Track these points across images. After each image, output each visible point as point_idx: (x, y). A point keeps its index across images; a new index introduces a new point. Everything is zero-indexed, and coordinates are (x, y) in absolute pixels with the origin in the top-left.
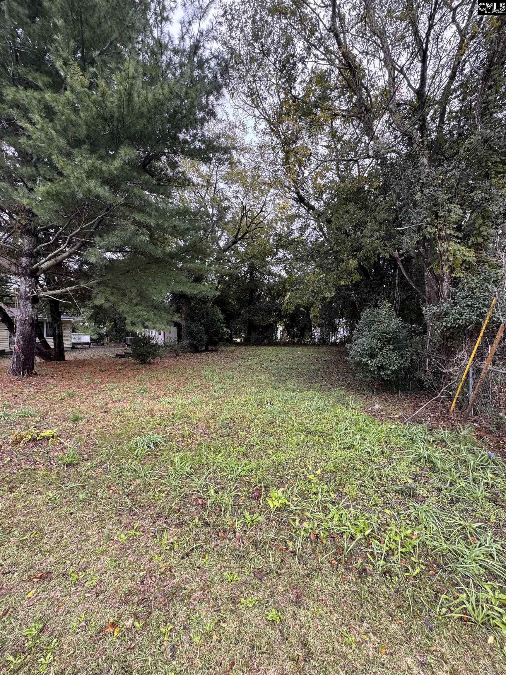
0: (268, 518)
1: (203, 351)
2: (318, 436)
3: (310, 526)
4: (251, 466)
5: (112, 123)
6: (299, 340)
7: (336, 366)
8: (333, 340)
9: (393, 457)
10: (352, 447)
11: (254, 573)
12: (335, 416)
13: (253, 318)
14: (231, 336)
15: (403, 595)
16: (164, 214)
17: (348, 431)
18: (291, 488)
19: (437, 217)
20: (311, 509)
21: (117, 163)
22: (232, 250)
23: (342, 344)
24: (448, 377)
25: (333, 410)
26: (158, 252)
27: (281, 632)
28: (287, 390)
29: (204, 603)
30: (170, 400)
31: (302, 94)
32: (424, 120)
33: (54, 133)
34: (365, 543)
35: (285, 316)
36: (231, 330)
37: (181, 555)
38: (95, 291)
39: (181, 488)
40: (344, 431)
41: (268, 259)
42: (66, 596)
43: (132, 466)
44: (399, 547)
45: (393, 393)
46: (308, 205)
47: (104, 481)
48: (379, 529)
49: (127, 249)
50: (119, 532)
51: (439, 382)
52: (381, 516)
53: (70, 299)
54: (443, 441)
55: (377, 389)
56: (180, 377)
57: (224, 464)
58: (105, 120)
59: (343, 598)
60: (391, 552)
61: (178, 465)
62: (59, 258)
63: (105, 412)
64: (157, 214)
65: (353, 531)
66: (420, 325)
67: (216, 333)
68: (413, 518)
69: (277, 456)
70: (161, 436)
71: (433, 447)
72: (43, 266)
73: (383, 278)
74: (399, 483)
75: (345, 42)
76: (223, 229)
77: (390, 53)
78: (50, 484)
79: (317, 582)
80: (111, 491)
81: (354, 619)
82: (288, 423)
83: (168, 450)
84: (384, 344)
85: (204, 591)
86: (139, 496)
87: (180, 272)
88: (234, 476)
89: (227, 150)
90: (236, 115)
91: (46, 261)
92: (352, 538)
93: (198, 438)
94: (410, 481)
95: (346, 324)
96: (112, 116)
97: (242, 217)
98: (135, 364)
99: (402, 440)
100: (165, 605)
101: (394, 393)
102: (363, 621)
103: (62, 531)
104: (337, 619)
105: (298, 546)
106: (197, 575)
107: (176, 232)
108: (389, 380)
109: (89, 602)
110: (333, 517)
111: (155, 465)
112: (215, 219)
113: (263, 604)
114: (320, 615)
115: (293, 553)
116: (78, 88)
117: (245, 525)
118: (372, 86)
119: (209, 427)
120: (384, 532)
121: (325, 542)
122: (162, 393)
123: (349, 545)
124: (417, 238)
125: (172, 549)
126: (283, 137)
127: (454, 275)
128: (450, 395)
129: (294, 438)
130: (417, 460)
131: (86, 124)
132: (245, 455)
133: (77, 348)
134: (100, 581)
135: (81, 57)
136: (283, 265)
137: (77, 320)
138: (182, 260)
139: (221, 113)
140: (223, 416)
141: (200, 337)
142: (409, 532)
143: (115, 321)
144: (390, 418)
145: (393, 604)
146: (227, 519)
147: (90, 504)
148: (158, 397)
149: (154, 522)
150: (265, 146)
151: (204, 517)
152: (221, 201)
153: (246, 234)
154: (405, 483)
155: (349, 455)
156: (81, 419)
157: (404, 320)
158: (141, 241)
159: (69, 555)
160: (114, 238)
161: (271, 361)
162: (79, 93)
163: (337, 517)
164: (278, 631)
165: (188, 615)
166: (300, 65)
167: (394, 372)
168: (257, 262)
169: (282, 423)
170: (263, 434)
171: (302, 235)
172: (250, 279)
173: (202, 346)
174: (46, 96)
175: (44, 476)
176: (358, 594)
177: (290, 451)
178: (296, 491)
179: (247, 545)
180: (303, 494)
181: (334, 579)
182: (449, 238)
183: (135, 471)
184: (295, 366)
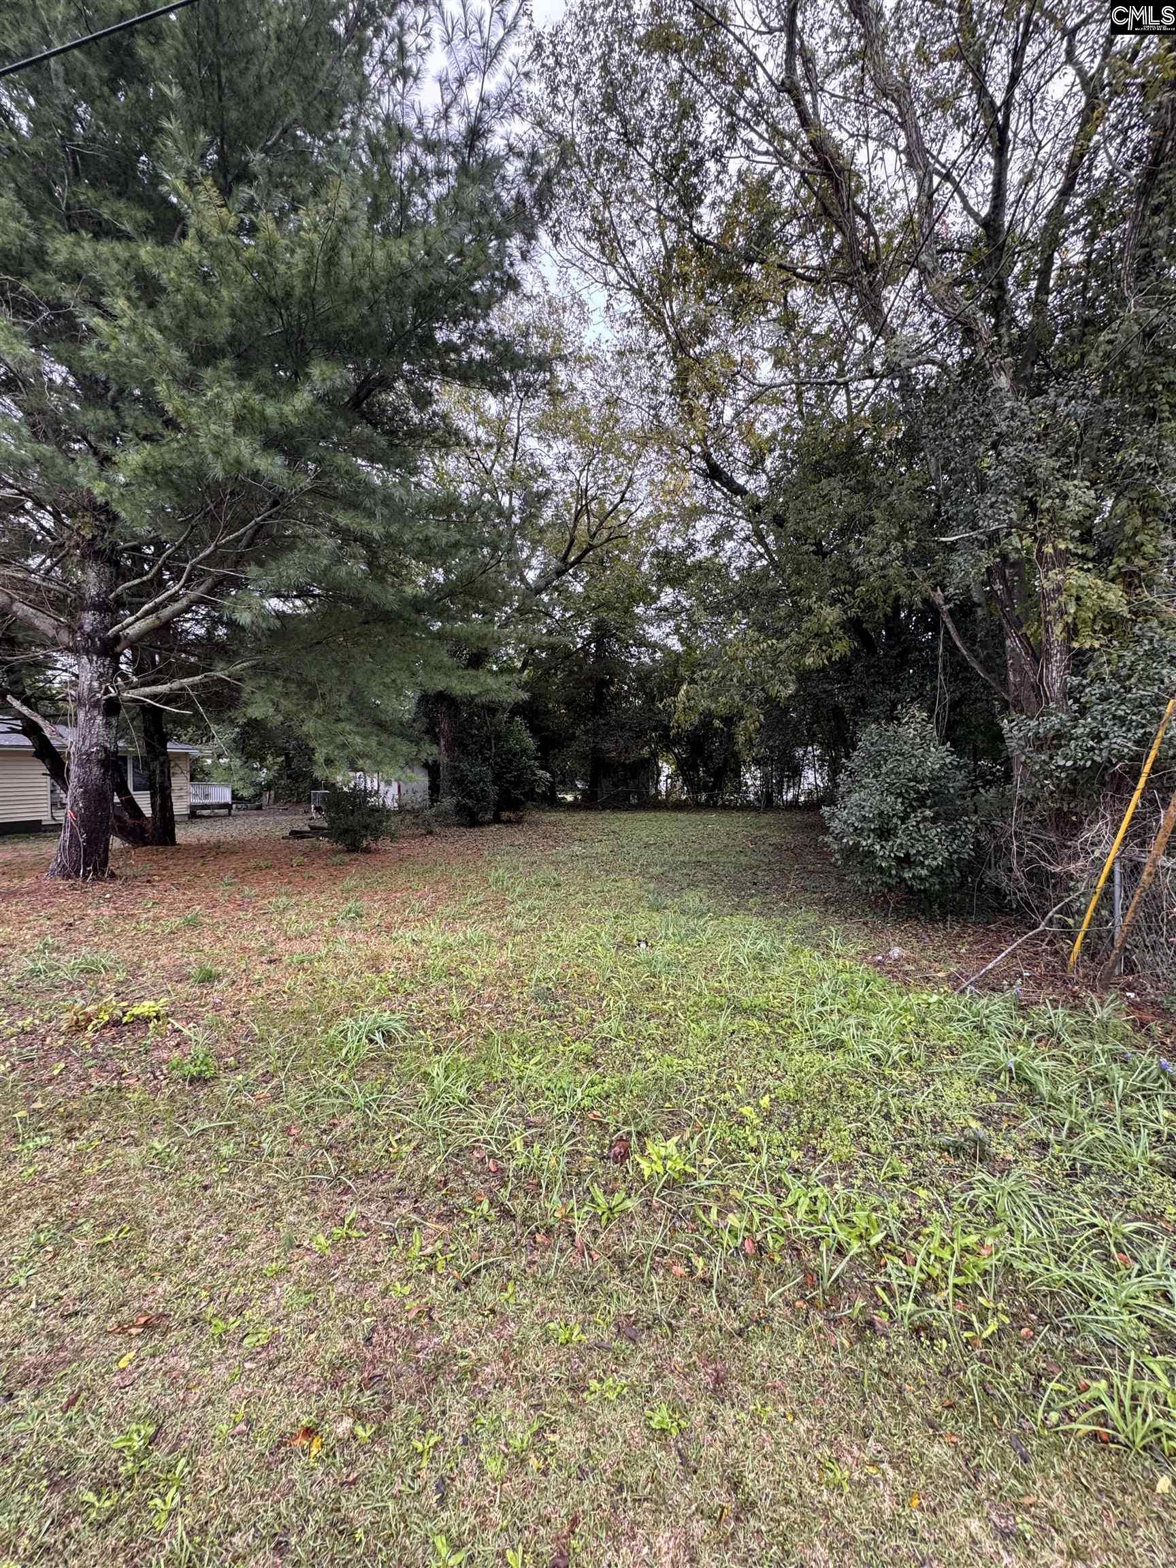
0: (648, 1204)
1: (489, 823)
2: (759, 1019)
3: (744, 1224)
4: (606, 1086)
5: (287, 309)
6: (710, 797)
7: (798, 857)
8: (790, 796)
9: (934, 1068)
10: (838, 1045)
11: (617, 1325)
12: (798, 974)
13: (607, 745)
14: (552, 789)
15: (959, 1381)
16: (402, 511)
17: (827, 1008)
18: (697, 1138)
19: (1034, 509)
20: (745, 1186)
21: (302, 400)
22: (556, 588)
23: (813, 806)
24: (1064, 883)
25: (792, 959)
26: (388, 598)
27: (681, 1455)
28: (683, 913)
29: (508, 1388)
30: (416, 934)
31: (716, 231)
32: (1001, 287)
33: (158, 336)
34: (871, 1263)
35: (676, 742)
36: (553, 776)
37: (452, 1282)
38: (248, 687)
39: (448, 1134)
40: (818, 1008)
41: (639, 610)
42: (202, 1367)
43: (337, 1083)
44: (951, 1274)
45: (933, 920)
46: (729, 483)
47: (274, 1116)
48: (904, 1234)
49: (317, 591)
50: (312, 1231)
51: (1042, 895)
52: (906, 1202)
53: (189, 705)
54: (1052, 1033)
55: (896, 910)
56: (437, 882)
57: (543, 1081)
58: (273, 302)
59: (821, 1384)
60: (930, 1285)
61: (440, 1083)
62: (166, 613)
63: (270, 962)
64: (386, 512)
65: (842, 1236)
66: (995, 761)
67: (518, 782)
68: (981, 1209)
69: (665, 1065)
70: (398, 1016)
71: (1028, 1046)
72: (130, 631)
73: (906, 651)
74: (949, 1129)
75: (816, 114)
76: (535, 544)
77: (920, 138)
78: (155, 1123)
79: (761, 1348)
80: (291, 1140)
81: (848, 1430)
82: (689, 989)
83: (416, 1049)
84: (911, 806)
85: (507, 1363)
86: (353, 1152)
87: (437, 643)
88: (566, 1108)
89: (543, 363)
90: (563, 281)
91: (138, 619)
92: (840, 1251)
93: (483, 1022)
94: (975, 1124)
95: (821, 758)
96: (289, 295)
97: (578, 513)
98: (335, 852)
99: (956, 1031)
100: (421, 1391)
101: (937, 922)
102: (867, 1437)
103: (186, 1227)
104: (809, 1431)
105: (717, 1269)
106: (490, 1328)
107: (430, 552)
108: (925, 891)
109: (253, 1380)
110: (796, 1204)
111: (388, 1081)
112: (516, 520)
113: (640, 1394)
114: (770, 1421)
115: (707, 1282)
116: (215, 235)
117: (596, 1217)
118: (879, 211)
119: (508, 997)
120: (915, 1238)
121: (777, 1259)
122: (397, 918)
123: (835, 1268)
124: (987, 559)
125: (430, 1270)
126: (671, 330)
127: (1076, 645)
128: (1069, 927)
129: (703, 1023)
130: (990, 1075)
131: (233, 315)
132: (591, 1062)
133: (202, 817)
134: (276, 1337)
135: (218, 163)
136: (672, 623)
137: (204, 753)
138: (443, 614)
139: (530, 277)
140: (537, 973)
141: (482, 790)
142: (972, 1240)
143: (287, 755)
144: (928, 980)
145: (935, 1400)
146: (555, 1205)
147: (245, 1166)
148: (389, 929)
149: (389, 1210)
150: (631, 351)
151: (501, 1199)
152: (530, 477)
153: (587, 551)
154: (963, 1129)
155: (832, 1063)
156: (218, 977)
157: (958, 749)
158: (350, 574)
159: (203, 1278)
160: (291, 568)
161: (647, 846)
162: (217, 245)
163: (804, 1204)
164: (674, 1453)
165: (472, 1414)
166: (712, 166)
167: (935, 871)
168: (610, 617)
169: (674, 987)
170: (632, 1013)
171: (716, 554)
172: (597, 656)
173: (486, 810)
174: (142, 252)
175: (141, 1104)
176: (856, 1377)
177: (693, 1054)
178: (709, 1145)
179: (601, 1263)
180: (726, 1151)
181: (800, 1341)
182: (1063, 559)
183: (342, 1093)
184: (703, 858)
